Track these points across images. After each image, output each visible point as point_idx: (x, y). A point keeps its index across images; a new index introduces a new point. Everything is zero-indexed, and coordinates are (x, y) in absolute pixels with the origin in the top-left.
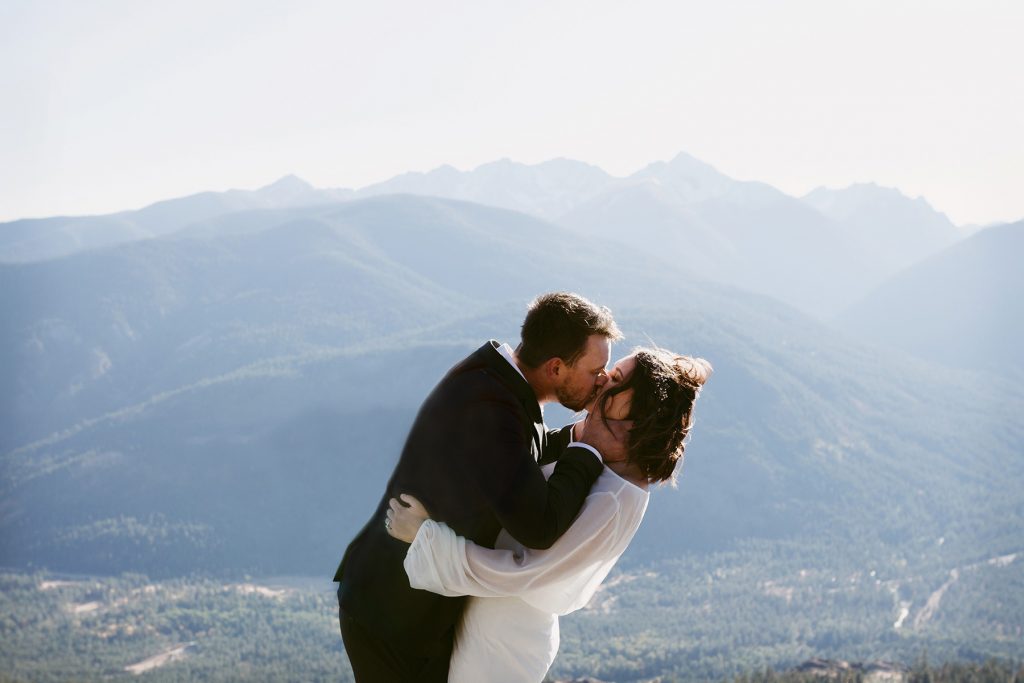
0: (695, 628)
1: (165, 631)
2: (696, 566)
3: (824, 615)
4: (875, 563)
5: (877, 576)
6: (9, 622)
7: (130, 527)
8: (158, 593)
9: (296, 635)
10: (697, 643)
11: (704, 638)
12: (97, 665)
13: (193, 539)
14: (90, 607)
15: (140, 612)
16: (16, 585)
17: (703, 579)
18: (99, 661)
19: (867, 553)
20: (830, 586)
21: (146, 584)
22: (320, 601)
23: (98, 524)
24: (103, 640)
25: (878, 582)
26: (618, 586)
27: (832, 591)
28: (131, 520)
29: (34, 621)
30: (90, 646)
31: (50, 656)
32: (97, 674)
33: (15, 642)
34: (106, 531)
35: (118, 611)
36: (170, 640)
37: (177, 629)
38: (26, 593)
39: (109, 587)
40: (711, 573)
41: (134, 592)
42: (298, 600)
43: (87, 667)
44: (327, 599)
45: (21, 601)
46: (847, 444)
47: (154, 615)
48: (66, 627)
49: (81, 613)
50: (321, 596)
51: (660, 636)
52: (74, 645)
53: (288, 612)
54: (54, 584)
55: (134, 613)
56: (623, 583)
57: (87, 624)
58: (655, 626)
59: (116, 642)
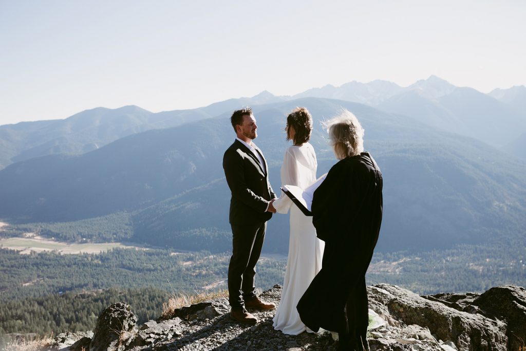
0: (437, 282)
1: (217, 274)
2: (438, 255)
3: (497, 279)
4: (522, 257)
5: (523, 263)
6: (159, 268)
7: (203, 232)
8: (214, 258)
9: (268, 278)
10: (438, 288)
11: (441, 287)
12: (192, 286)
13: (228, 238)
14: (189, 263)
15: (208, 266)
16: (162, 254)
17: (441, 261)
18: (192, 284)
19: (519, 252)
20: (500, 266)
21: (210, 255)
22: (277, 264)
23: (192, 231)
24: (194, 276)
25: (524, 265)
26: (402, 262)
27: (502, 268)
28: (204, 230)
29: (169, 267)
30: (189, 278)
31: (174, 281)
32: (192, 289)
33: (161, 275)
34: (194, 233)
35: (199, 265)
36: (219, 277)
37: (222, 273)
38: (165, 257)
39: (196, 256)
40: (445, 259)
41: (205, 258)
42: (269, 264)
43: (188, 286)
44: (280, 264)
45: (164, 260)
46: (509, 204)
47: (213, 267)
48: (180, 271)
49: (185, 265)
50: (278, 262)
51: (422, 285)
52: (183, 278)
53: (264, 268)
54: (175, 254)
55: (205, 266)
56: (405, 262)
57: (187, 269)
58: (419, 280)
59: (198, 277)
